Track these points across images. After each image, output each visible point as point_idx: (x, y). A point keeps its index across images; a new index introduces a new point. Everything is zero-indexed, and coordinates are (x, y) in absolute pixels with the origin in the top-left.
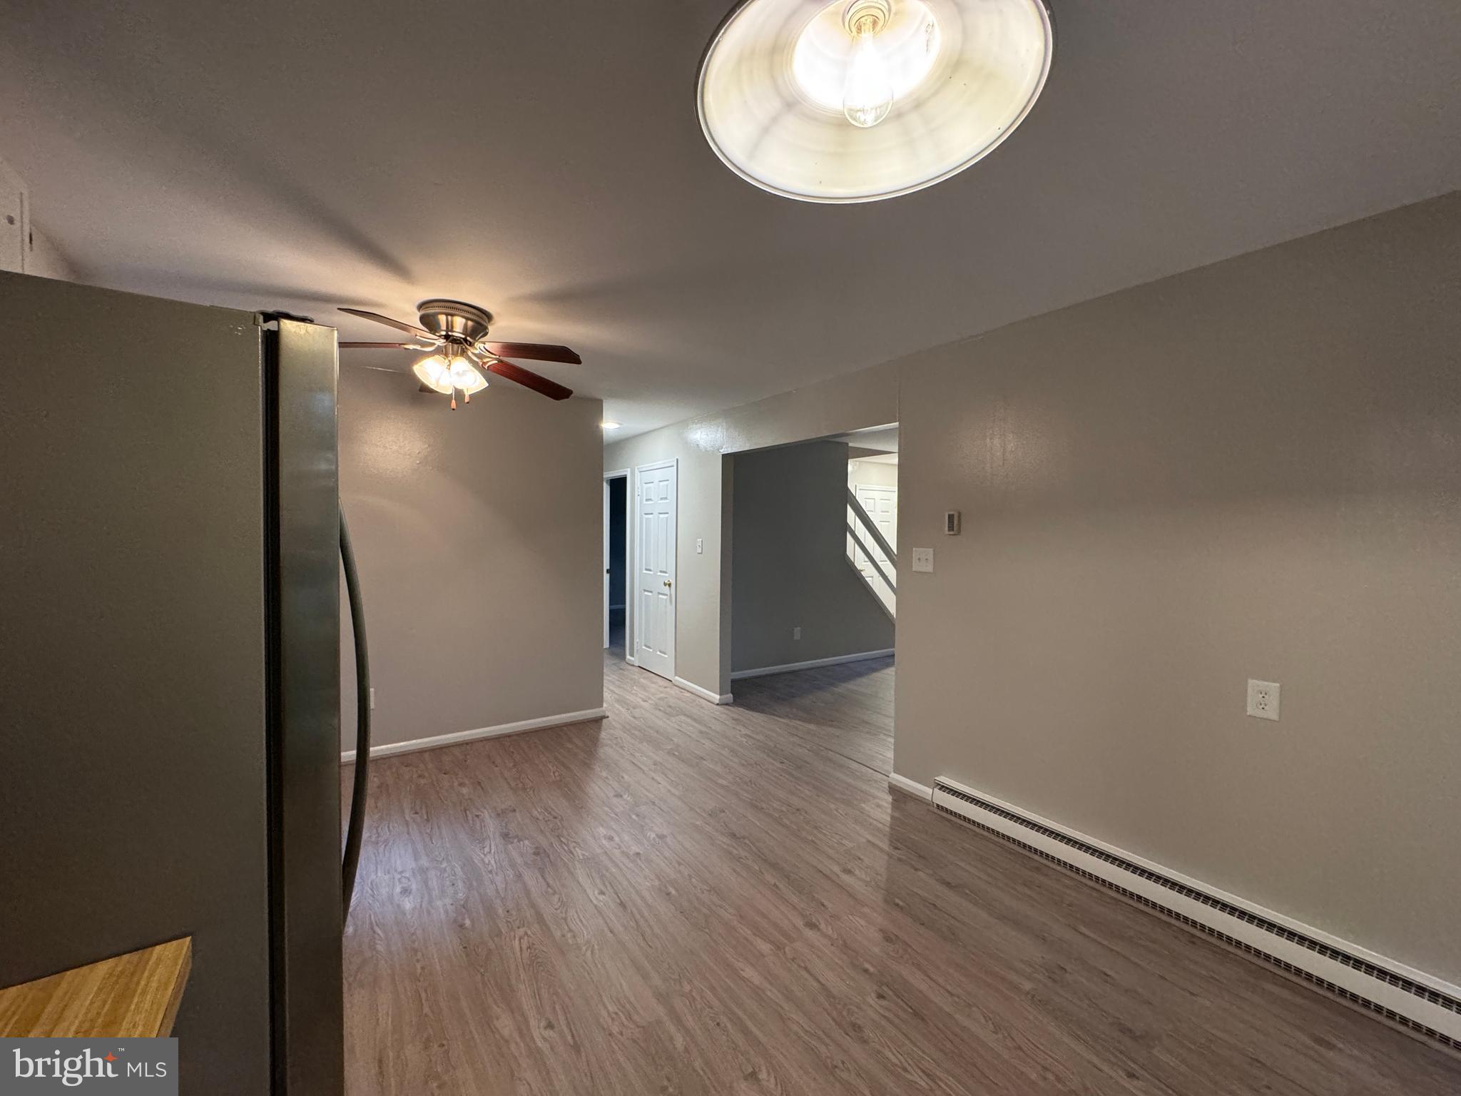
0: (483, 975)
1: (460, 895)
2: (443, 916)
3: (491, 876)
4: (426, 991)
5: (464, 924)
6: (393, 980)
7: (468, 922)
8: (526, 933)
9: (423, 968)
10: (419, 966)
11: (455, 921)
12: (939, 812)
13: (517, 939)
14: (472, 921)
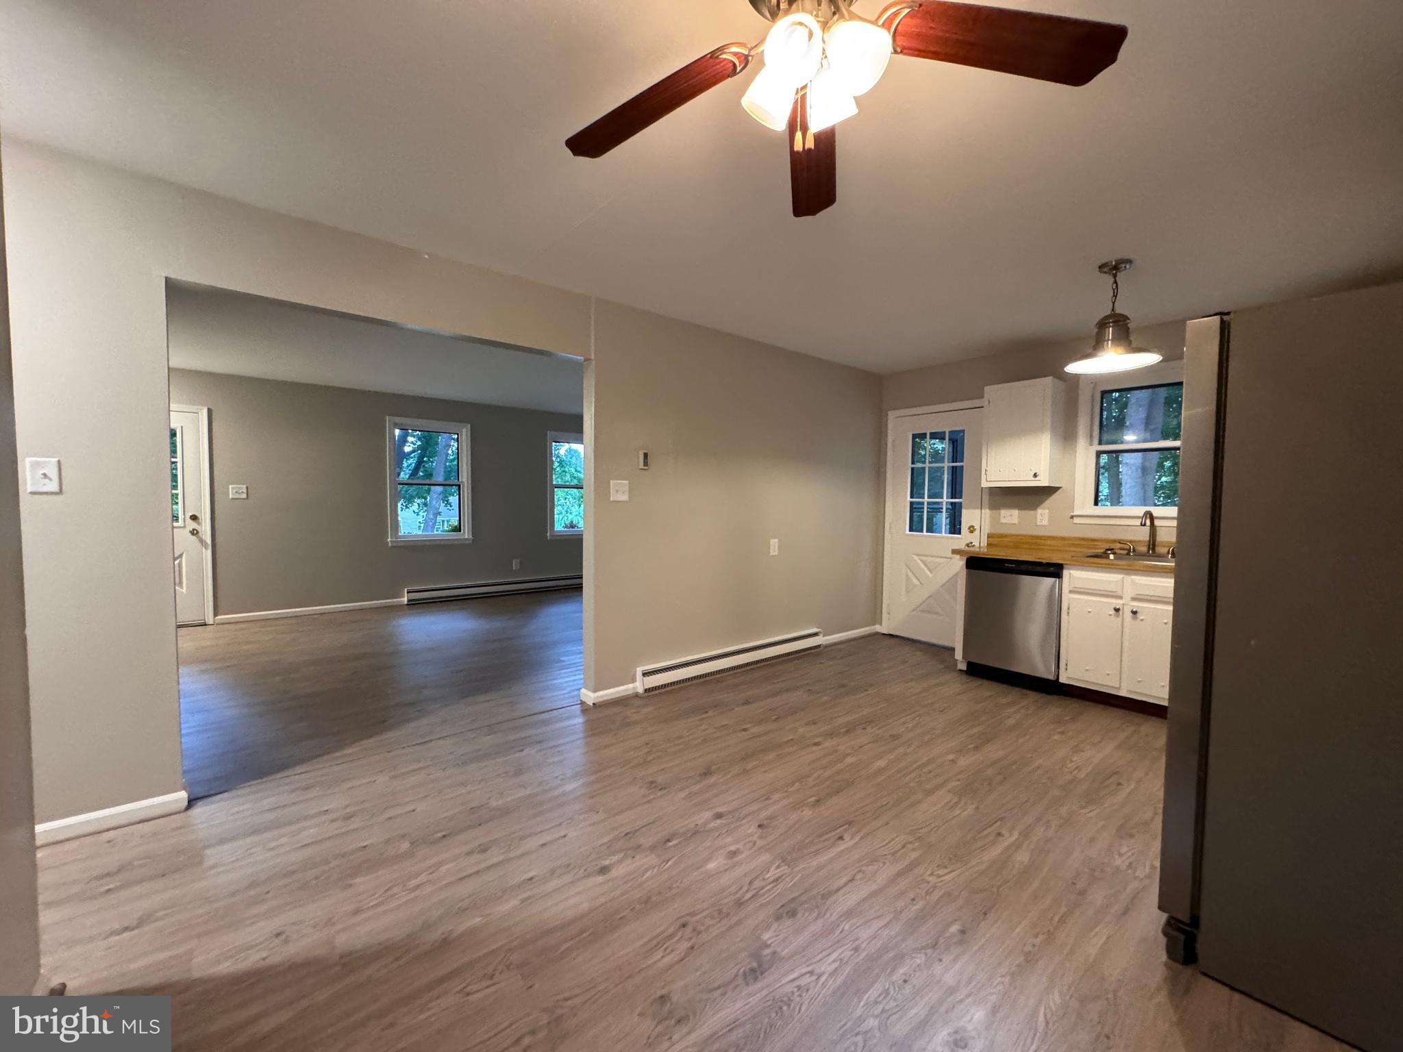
0: (1000, 886)
1: (920, 959)
2: (966, 957)
3: (864, 945)
4: (1052, 919)
5: (958, 930)
6: (1071, 953)
7: (954, 928)
8: (931, 874)
9: (1036, 936)
10: (1038, 940)
11: (960, 943)
12: (650, 694)
13: (941, 879)
14: (949, 925)
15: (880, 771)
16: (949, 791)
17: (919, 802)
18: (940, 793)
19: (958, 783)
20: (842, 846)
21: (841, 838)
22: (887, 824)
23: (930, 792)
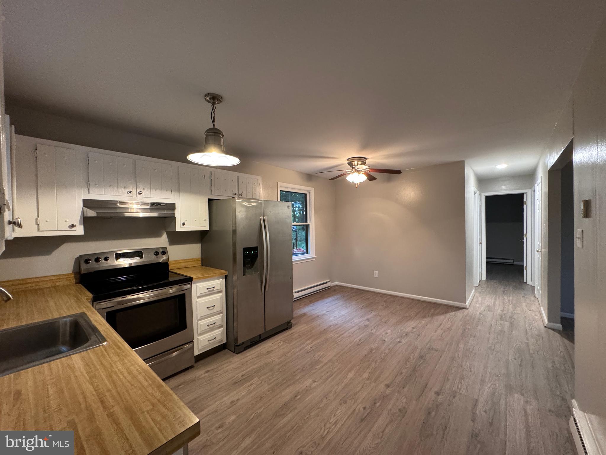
15: (350, 370)
16: (322, 362)
17: (335, 356)
18: (326, 361)
19: (316, 367)
20: (359, 338)
21: (360, 340)
22: (346, 346)
23: (330, 361)
